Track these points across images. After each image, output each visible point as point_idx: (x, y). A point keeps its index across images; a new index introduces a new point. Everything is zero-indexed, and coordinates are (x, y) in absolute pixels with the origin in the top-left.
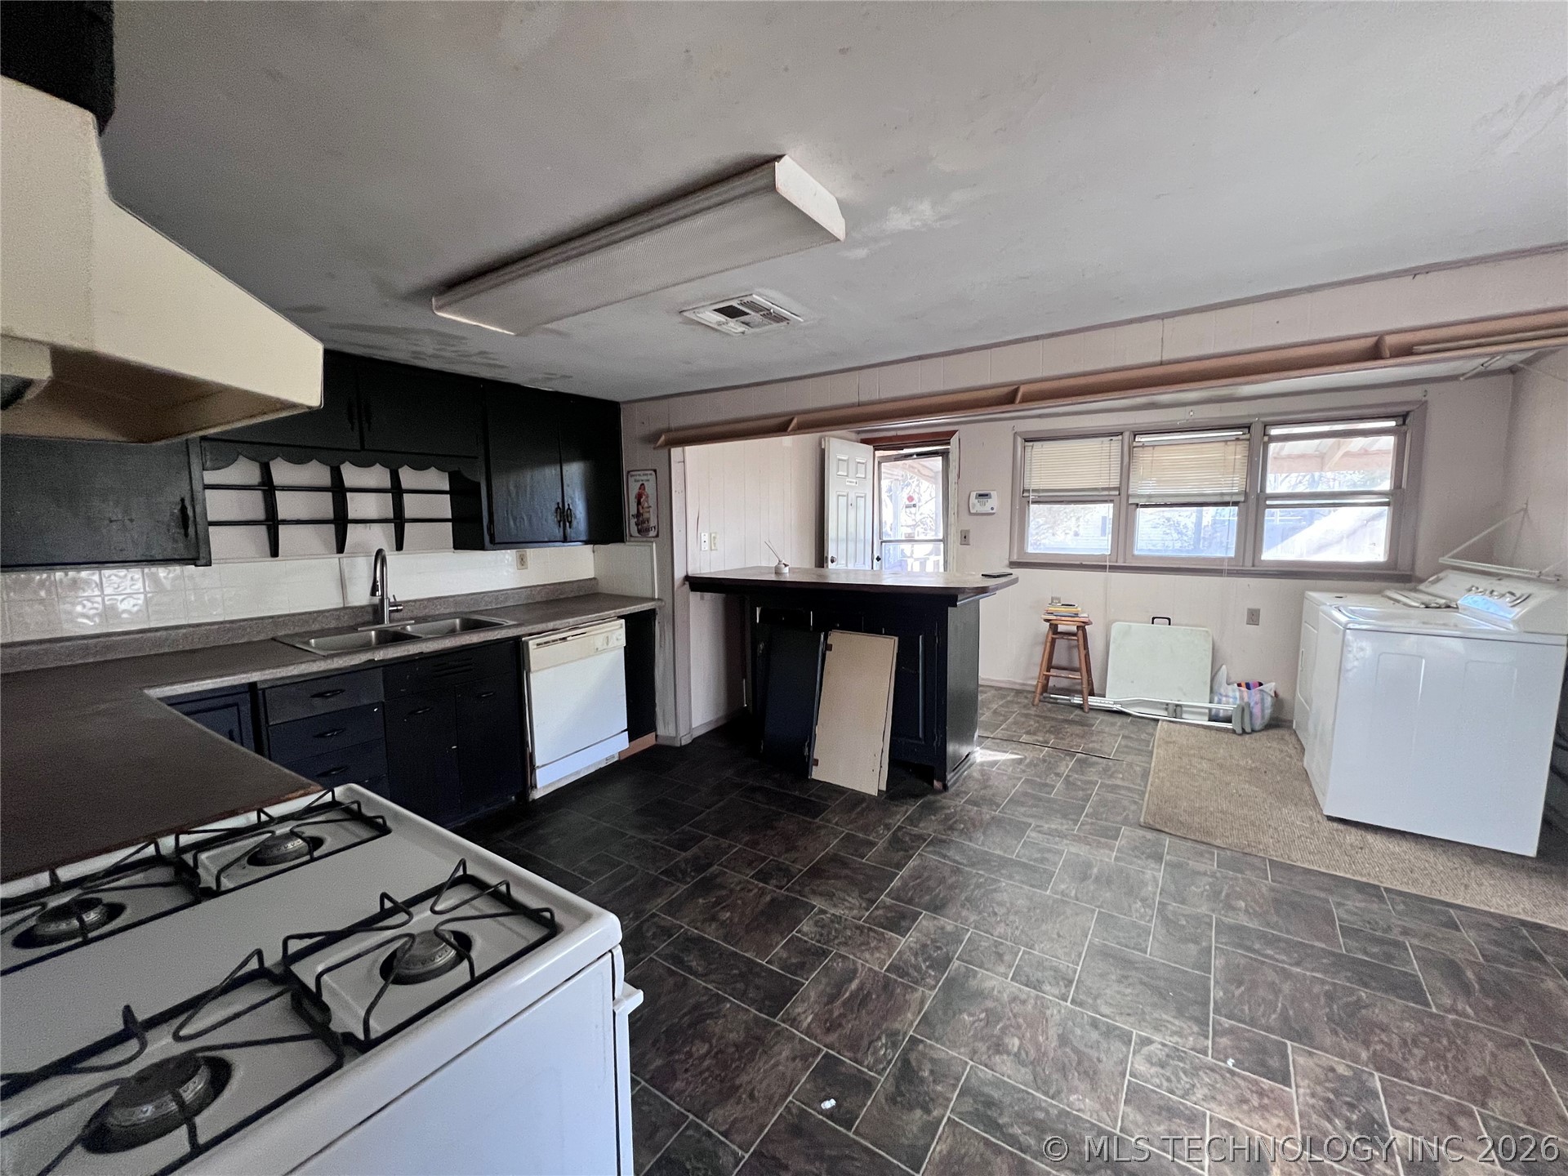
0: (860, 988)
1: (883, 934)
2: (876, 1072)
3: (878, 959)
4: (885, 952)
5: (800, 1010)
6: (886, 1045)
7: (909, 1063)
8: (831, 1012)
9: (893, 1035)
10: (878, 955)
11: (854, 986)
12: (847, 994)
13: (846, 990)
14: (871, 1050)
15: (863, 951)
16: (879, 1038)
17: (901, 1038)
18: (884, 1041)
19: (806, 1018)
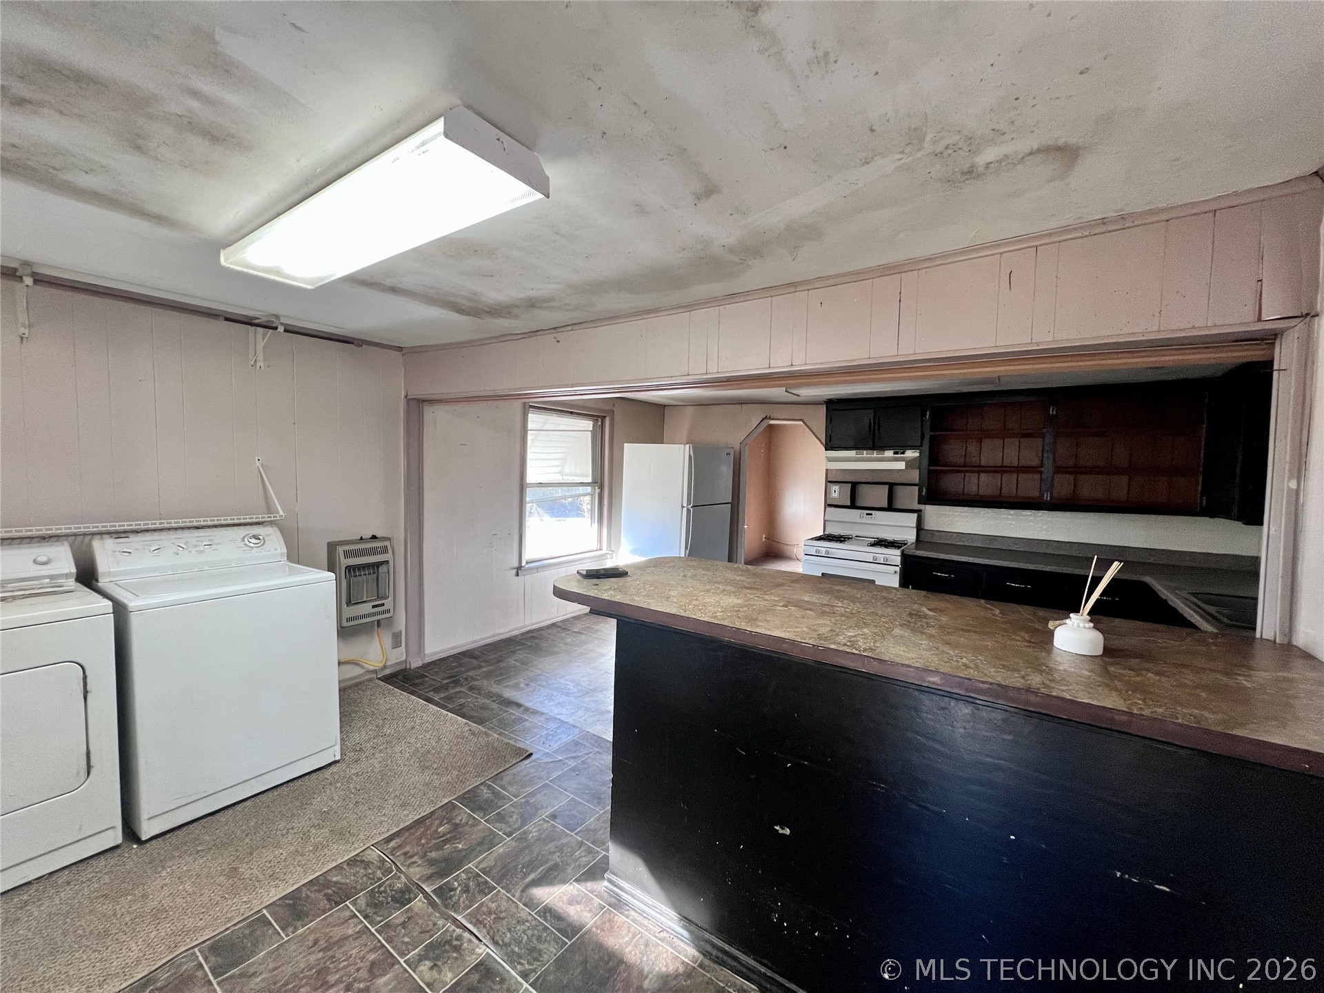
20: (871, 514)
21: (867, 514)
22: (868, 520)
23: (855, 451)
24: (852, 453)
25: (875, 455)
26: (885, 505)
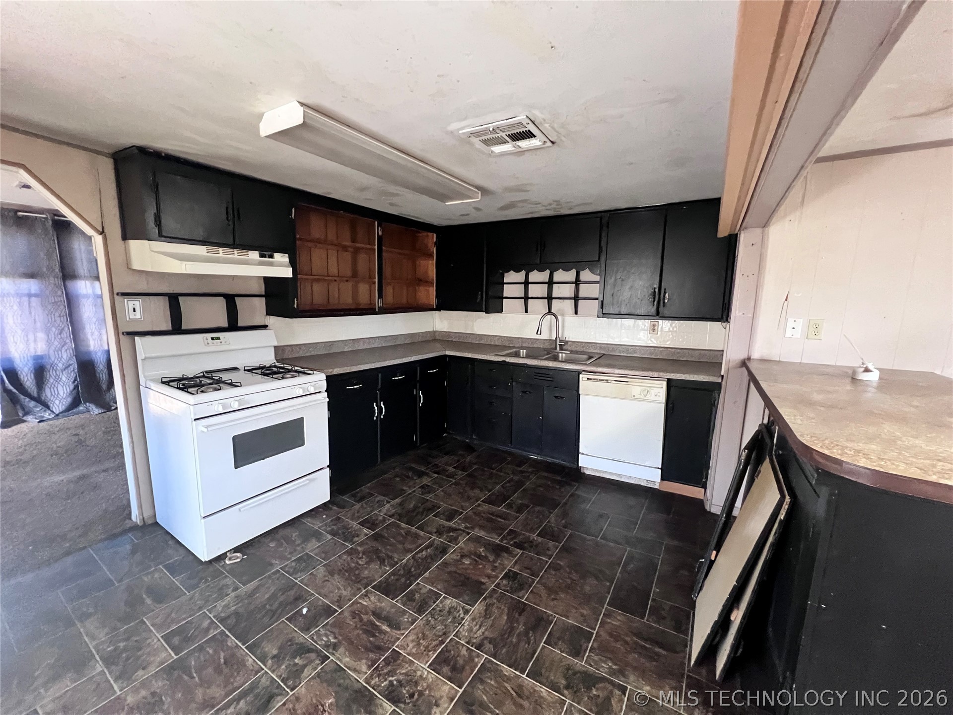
0: (382, 632)
1: (435, 651)
2: (313, 634)
3: (408, 646)
4: (414, 651)
5: (372, 598)
6: (329, 640)
7: (309, 652)
8: (367, 614)
9: (335, 647)
10: (411, 645)
11: (385, 628)
12: (378, 623)
13: (382, 623)
14: (329, 633)
15: (417, 634)
16: (335, 638)
17: (331, 651)
18: (332, 640)
19: (366, 601)
20: (218, 338)
21: (212, 339)
22: (215, 346)
23: (204, 247)
24: (201, 250)
25: (236, 256)
26: (224, 323)
